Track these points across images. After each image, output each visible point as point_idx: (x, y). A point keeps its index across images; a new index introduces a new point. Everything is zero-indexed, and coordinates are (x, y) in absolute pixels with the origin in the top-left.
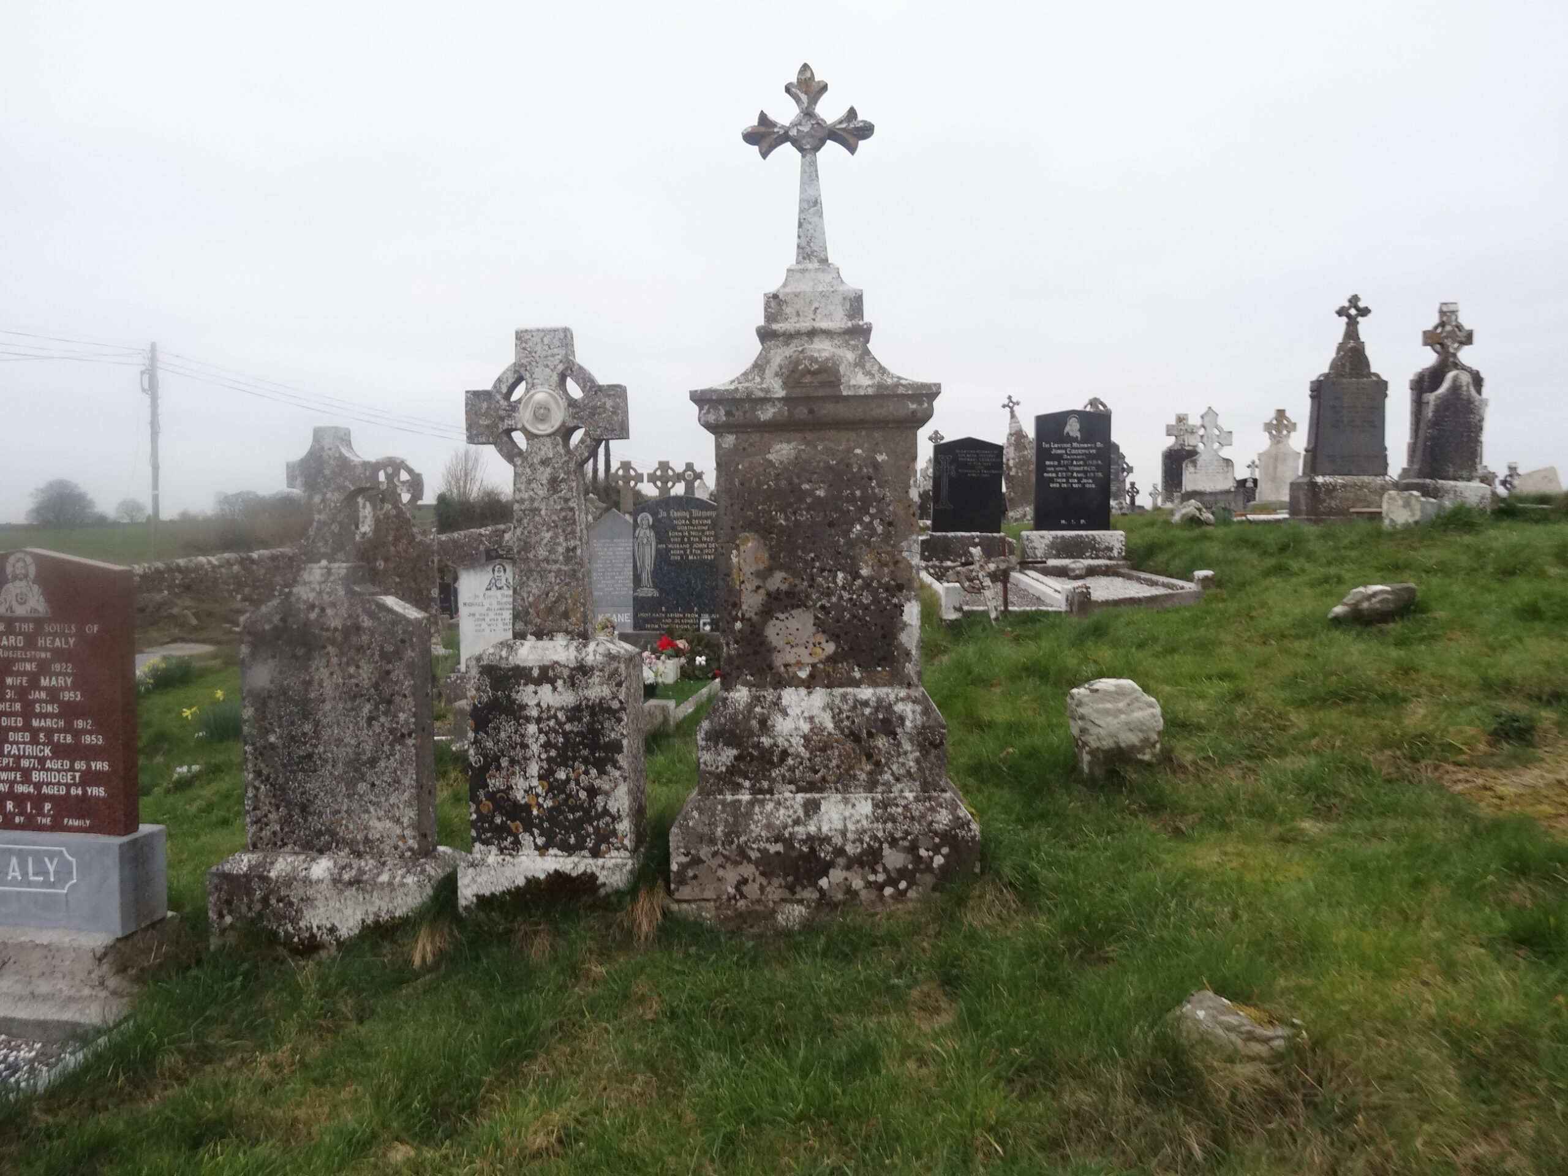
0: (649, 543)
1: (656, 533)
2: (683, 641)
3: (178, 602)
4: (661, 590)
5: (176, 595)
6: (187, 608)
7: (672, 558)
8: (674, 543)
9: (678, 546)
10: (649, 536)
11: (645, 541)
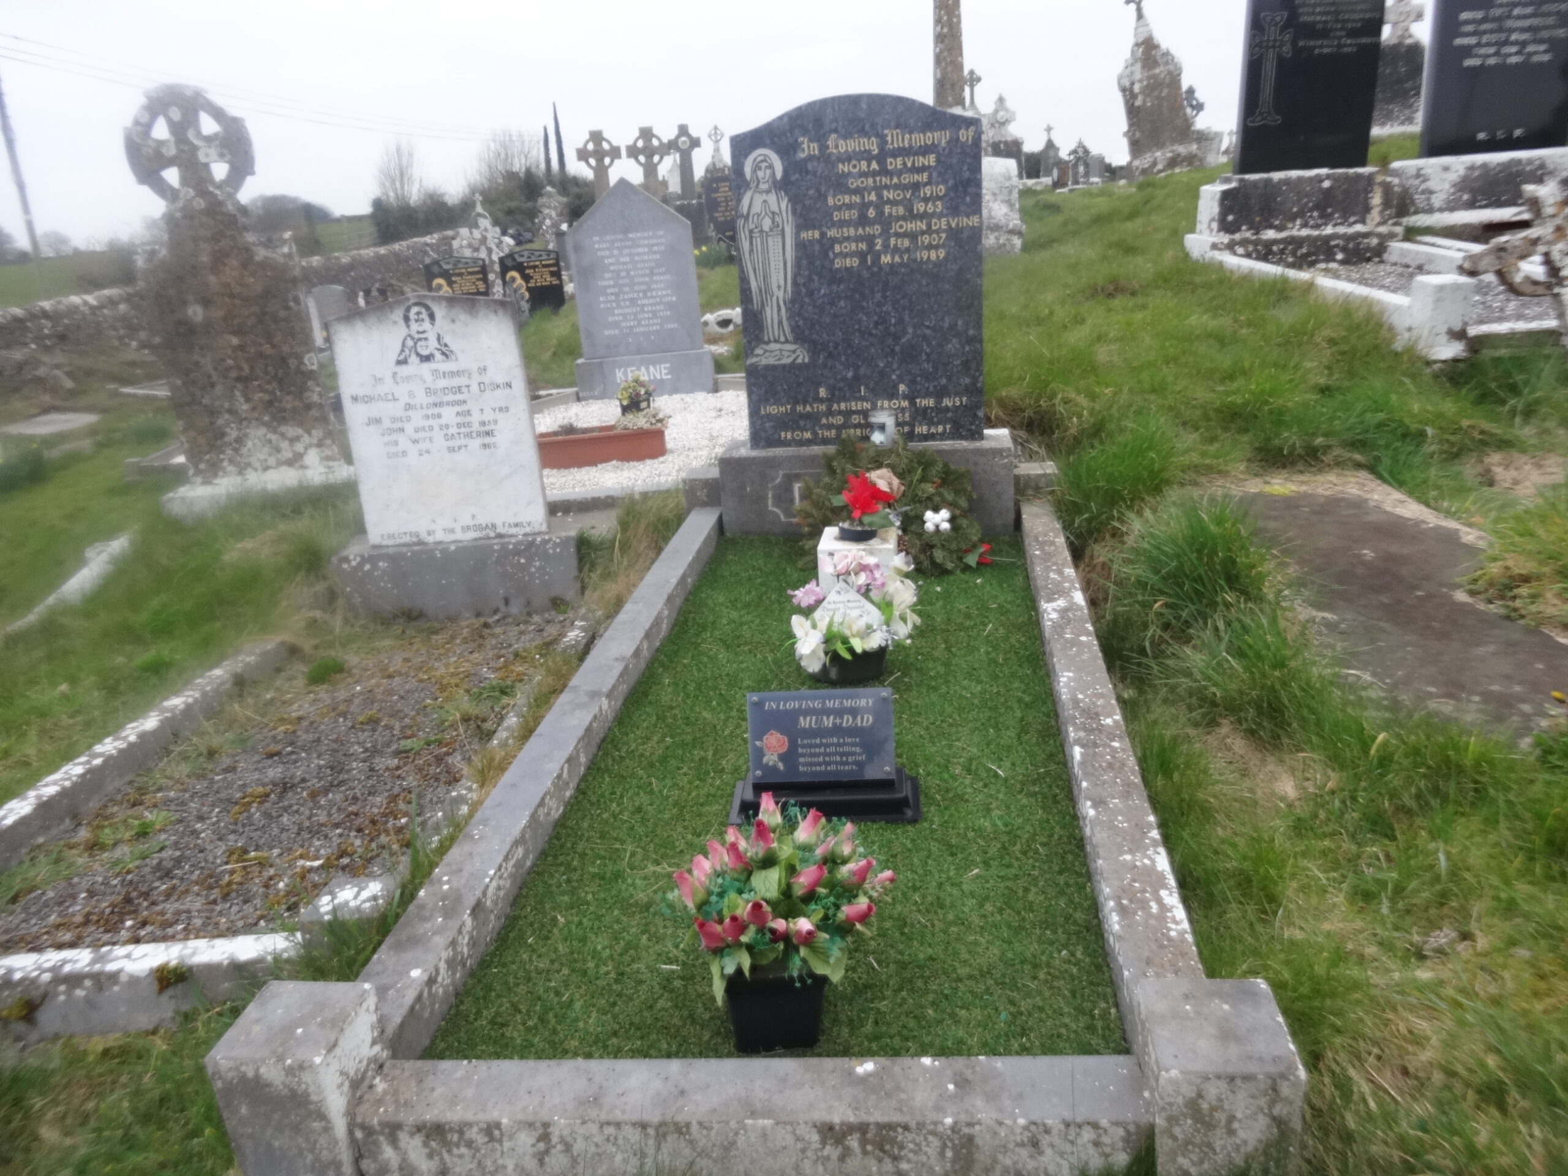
0: (777, 228)
1: (794, 200)
2: (884, 472)
3: (46, 359)
4: (814, 348)
5: (47, 349)
6: (57, 366)
7: (838, 264)
8: (842, 224)
9: (852, 231)
10: (776, 210)
11: (767, 224)
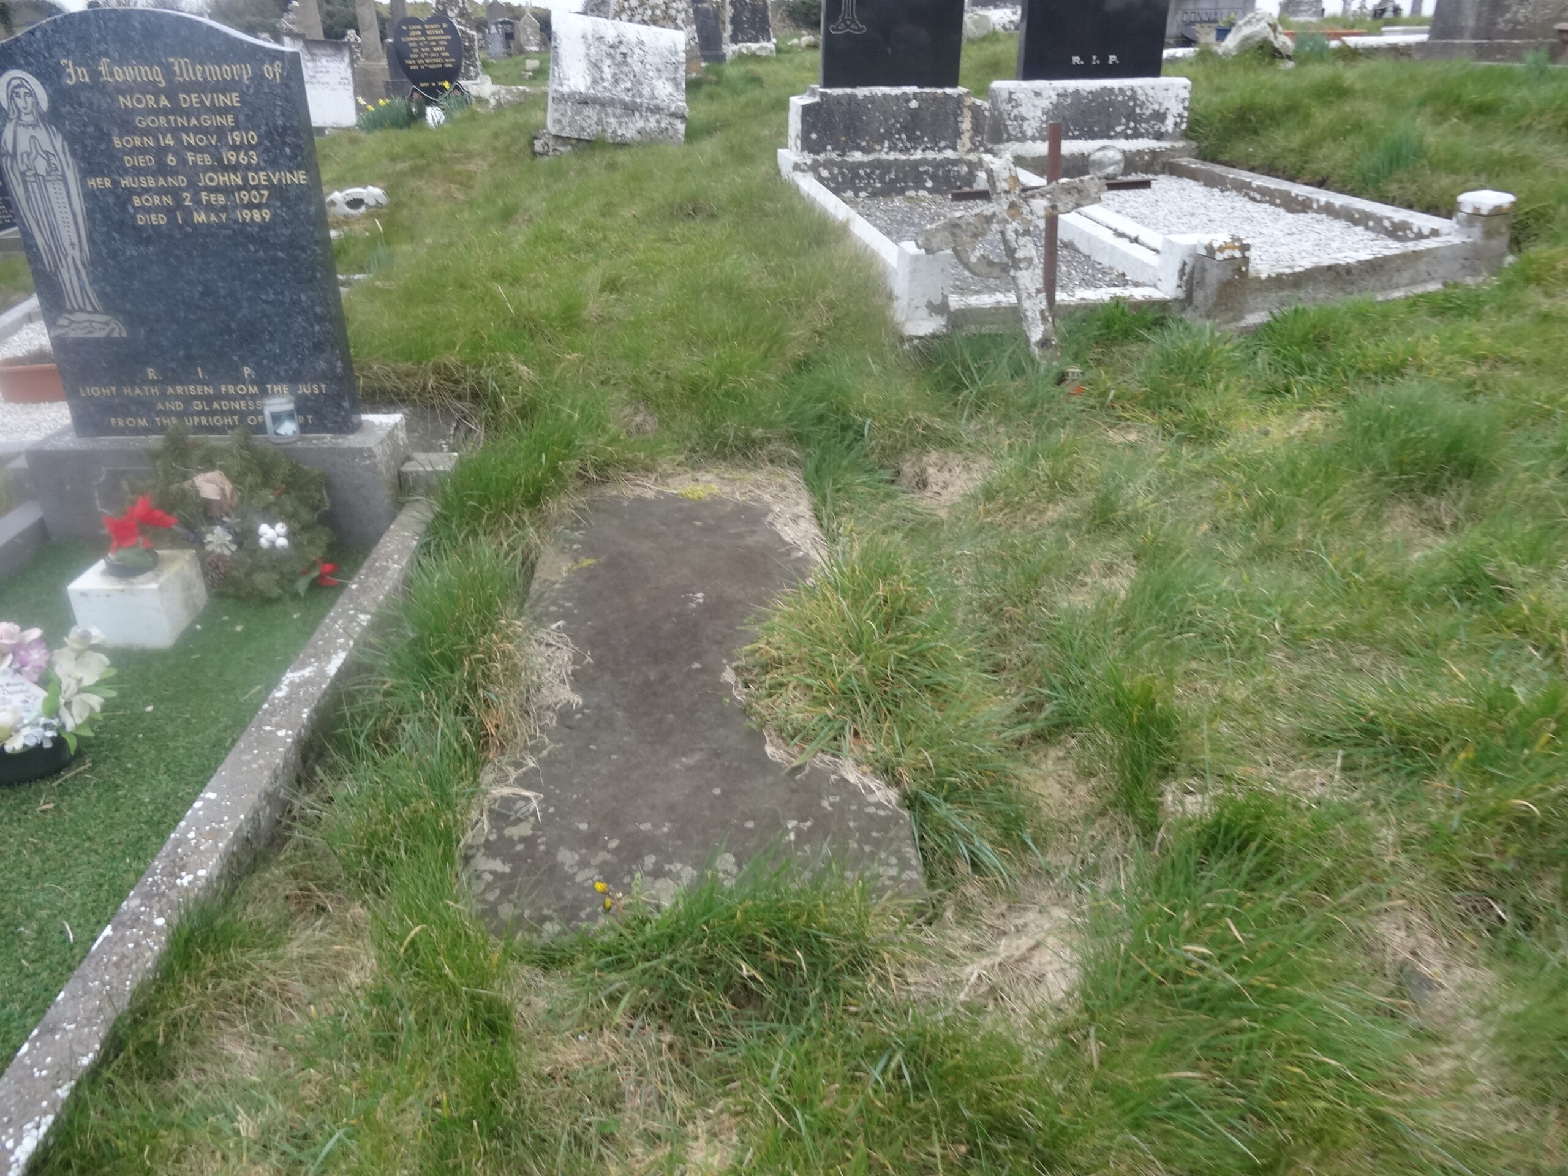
0: (55, 172)
1: (70, 138)
2: (216, 475)
4: (131, 321)
7: (141, 219)
8: (138, 171)
9: (151, 182)
10: (51, 150)
11: (41, 166)
